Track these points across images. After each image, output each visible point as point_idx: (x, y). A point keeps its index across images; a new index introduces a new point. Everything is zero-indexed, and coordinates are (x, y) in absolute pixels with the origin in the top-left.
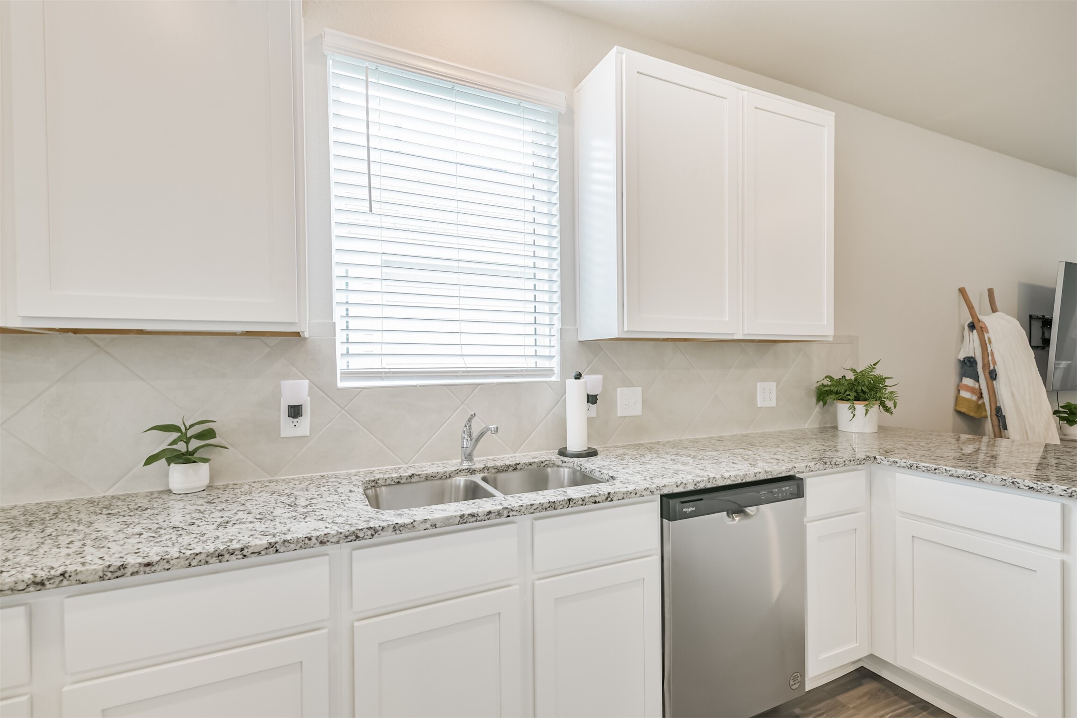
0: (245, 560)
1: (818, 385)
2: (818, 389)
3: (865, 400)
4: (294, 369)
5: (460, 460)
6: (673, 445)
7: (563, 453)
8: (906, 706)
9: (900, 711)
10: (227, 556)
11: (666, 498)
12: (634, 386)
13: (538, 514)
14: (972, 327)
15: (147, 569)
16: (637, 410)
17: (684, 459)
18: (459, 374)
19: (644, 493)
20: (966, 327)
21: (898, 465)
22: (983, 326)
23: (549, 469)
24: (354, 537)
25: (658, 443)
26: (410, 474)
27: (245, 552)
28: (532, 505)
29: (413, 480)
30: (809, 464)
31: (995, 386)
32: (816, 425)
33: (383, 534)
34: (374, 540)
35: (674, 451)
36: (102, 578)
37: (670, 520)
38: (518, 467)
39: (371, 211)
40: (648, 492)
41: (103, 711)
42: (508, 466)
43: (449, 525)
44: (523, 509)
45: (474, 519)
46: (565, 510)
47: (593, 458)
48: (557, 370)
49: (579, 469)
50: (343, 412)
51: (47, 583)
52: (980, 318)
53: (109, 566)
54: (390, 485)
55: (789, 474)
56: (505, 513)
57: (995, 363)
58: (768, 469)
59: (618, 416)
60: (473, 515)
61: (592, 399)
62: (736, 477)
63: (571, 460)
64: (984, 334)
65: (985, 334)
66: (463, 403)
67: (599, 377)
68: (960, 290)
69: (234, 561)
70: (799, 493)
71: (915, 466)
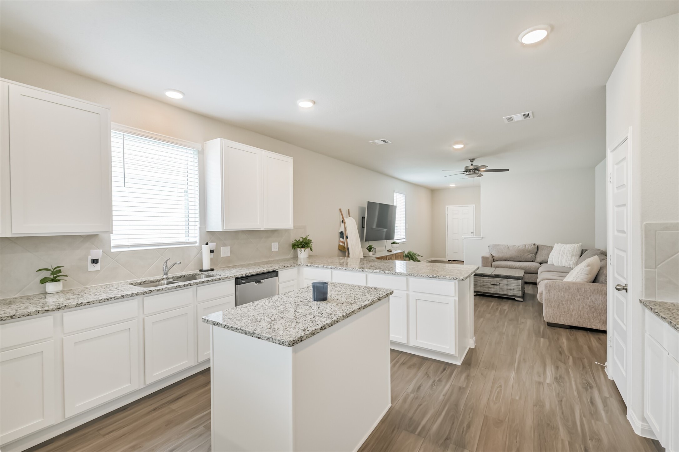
0: (115, 300)
1: (292, 243)
2: (293, 244)
3: (305, 247)
4: (94, 246)
5: (162, 276)
6: (241, 265)
7: (201, 270)
10: (110, 299)
11: (237, 279)
12: (227, 246)
13: (199, 285)
14: (342, 222)
15: (88, 304)
16: (228, 254)
17: (244, 269)
18: (160, 245)
19: (230, 277)
22: (345, 222)
23: (197, 276)
24: (145, 293)
25: (236, 265)
26: (145, 281)
27: (115, 298)
28: (197, 282)
29: (146, 283)
30: (279, 267)
31: (347, 241)
32: (292, 256)
33: (154, 292)
34: (151, 294)
35: (241, 267)
36: (76, 307)
37: (238, 285)
38: (185, 276)
39: (125, 186)
40: (231, 277)
41: (75, 343)
42: (181, 276)
43: (173, 289)
44: (194, 283)
45: (180, 287)
46: (207, 283)
47: (213, 271)
48: (198, 241)
49: (208, 275)
50: (114, 261)
51: (61, 308)
52: (344, 219)
53: (78, 303)
54: (137, 285)
55: (274, 270)
56: (189, 285)
57: (347, 234)
58: (267, 269)
59: (222, 256)
60: (180, 286)
61: (212, 251)
62: (258, 271)
63: (205, 272)
65: (346, 224)
66: (162, 255)
67: (214, 244)
68: (340, 210)
69: (112, 301)
70: (277, 275)
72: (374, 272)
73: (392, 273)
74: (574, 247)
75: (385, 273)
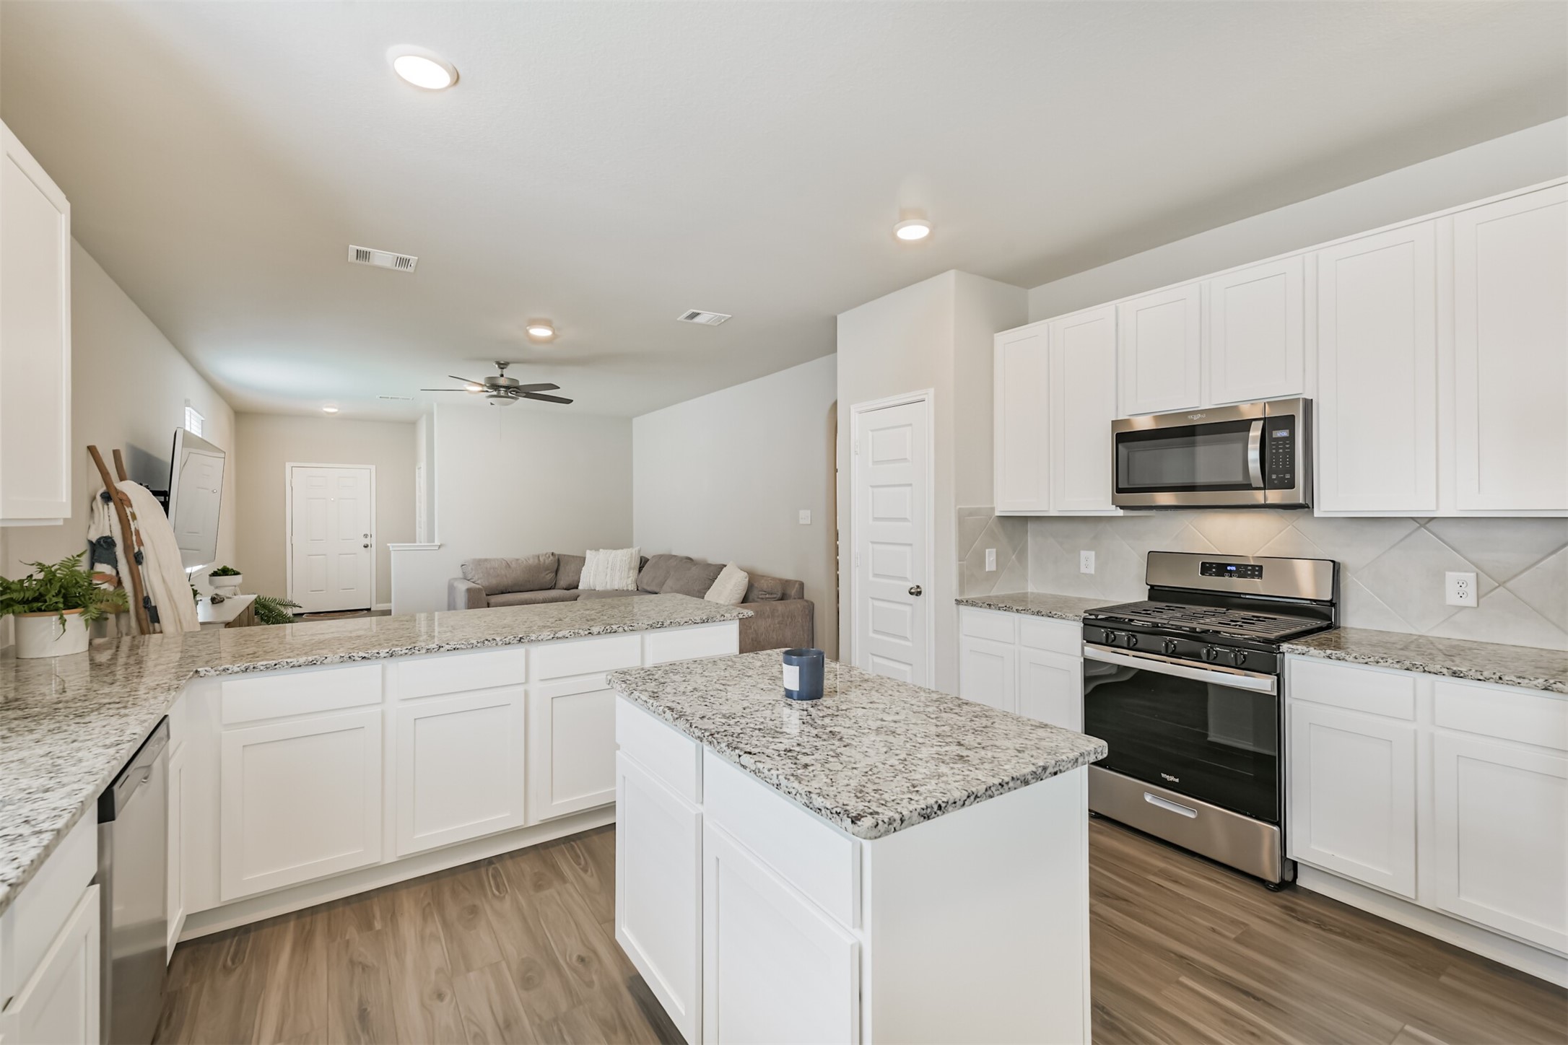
8: (232, 943)
9: (232, 950)
14: (107, 497)
20: (98, 498)
21: (230, 672)
22: (124, 498)
31: (141, 572)
52: (118, 488)
57: (140, 543)
64: (125, 509)
65: (127, 509)
68: (89, 448)
71: (252, 667)
72: (557, 638)
73: (609, 631)
74: (631, 554)
75: (590, 633)
